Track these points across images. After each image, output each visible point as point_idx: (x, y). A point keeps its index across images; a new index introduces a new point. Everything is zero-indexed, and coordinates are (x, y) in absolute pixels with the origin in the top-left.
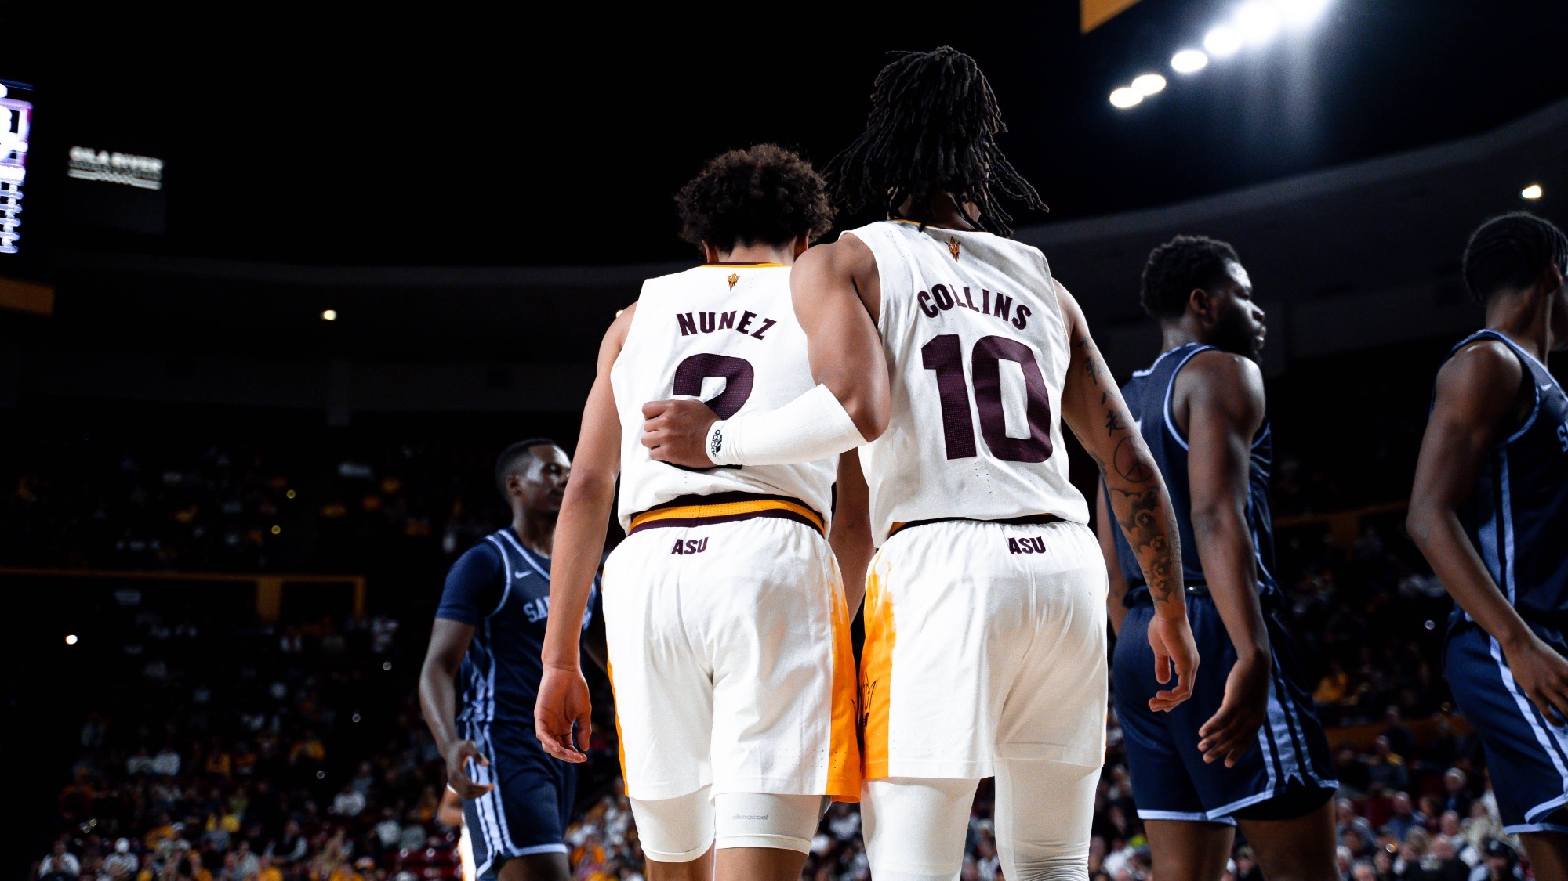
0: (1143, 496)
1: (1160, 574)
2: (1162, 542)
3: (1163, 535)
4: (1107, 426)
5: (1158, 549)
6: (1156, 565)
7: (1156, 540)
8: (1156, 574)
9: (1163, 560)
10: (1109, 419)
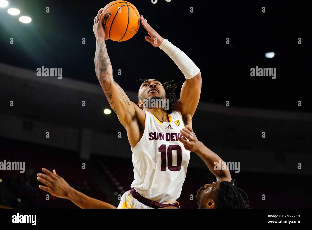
0: (103, 72)
1: (103, 50)
2: (100, 58)
3: (100, 60)
4: (112, 95)
5: (102, 56)
6: (103, 52)
7: (102, 59)
8: (104, 50)
9: (101, 53)
10: (111, 97)
